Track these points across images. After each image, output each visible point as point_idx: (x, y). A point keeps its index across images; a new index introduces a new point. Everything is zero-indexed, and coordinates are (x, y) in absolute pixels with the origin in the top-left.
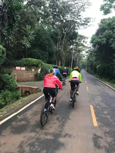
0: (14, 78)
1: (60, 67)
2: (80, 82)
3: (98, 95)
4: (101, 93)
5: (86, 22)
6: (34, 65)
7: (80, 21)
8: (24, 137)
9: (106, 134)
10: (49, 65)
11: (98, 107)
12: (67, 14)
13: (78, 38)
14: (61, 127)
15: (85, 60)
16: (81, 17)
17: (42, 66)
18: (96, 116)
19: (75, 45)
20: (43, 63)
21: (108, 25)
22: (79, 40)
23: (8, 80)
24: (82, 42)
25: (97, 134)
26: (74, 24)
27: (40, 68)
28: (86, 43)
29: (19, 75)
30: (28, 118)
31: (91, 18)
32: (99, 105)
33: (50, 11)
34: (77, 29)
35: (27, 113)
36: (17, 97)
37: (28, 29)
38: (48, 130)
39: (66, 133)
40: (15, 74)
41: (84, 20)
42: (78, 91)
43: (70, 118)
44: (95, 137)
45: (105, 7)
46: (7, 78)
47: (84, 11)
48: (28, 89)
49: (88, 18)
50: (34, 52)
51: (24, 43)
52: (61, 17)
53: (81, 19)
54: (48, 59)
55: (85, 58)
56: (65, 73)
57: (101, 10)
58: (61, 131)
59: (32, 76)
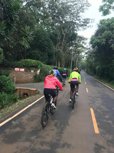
0: (11, 79)
1: (59, 68)
2: (80, 83)
3: (98, 98)
4: (101, 95)
5: (85, 23)
6: (33, 67)
7: (80, 22)
8: (17, 148)
9: (109, 144)
10: (48, 66)
11: (98, 110)
12: (66, 15)
13: (77, 39)
14: (59, 134)
15: (85, 61)
16: (80, 18)
17: (41, 68)
18: (97, 121)
19: (74, 46)
20: (42, 64)
21: (107, 26)
22: (78, 41)
23: (6, 81)
24: (81, 43)
25: (99, 143)
26: (73, 25)
27: (39, 69)
28: (85, 44)
29: (18, 76)
30: (24, 124)
31: (90, 19)
32: (100, 109)
33: (49, 12)
34: (76, 30)
35: (23, 118)
36: (14, 100)
37: (27, 30)
38: (44, 138)
39: (64, 142)
40: (14, 75)
41: (84, 21)
42: (77, 92)
43: (69, 123)
44: (96, 147)
45: (104, 8)
46: (4, 80)
47: (83, 12)
48: (26, 91)
49: (87, 19)
50: (34, 53)
51: (23, 44)
52: (61, 18)
53: (81, 20)
54: (47, 60)
55: (84, 59)
56: (64, 74)
57: (100, 11)
58: (59, 140)
59: (32, 78)
